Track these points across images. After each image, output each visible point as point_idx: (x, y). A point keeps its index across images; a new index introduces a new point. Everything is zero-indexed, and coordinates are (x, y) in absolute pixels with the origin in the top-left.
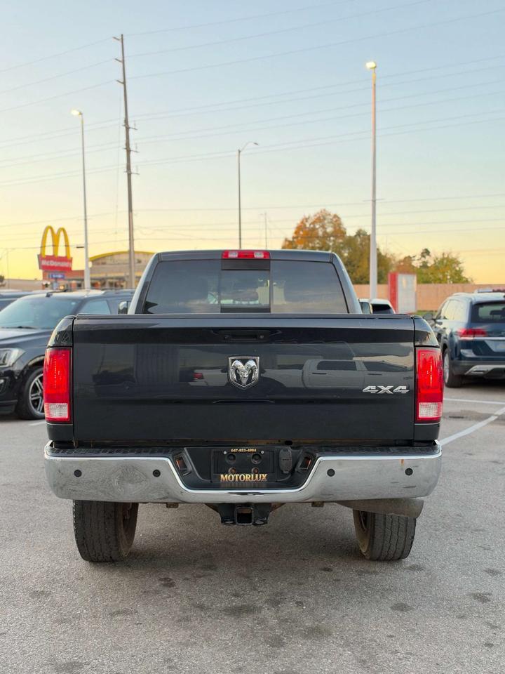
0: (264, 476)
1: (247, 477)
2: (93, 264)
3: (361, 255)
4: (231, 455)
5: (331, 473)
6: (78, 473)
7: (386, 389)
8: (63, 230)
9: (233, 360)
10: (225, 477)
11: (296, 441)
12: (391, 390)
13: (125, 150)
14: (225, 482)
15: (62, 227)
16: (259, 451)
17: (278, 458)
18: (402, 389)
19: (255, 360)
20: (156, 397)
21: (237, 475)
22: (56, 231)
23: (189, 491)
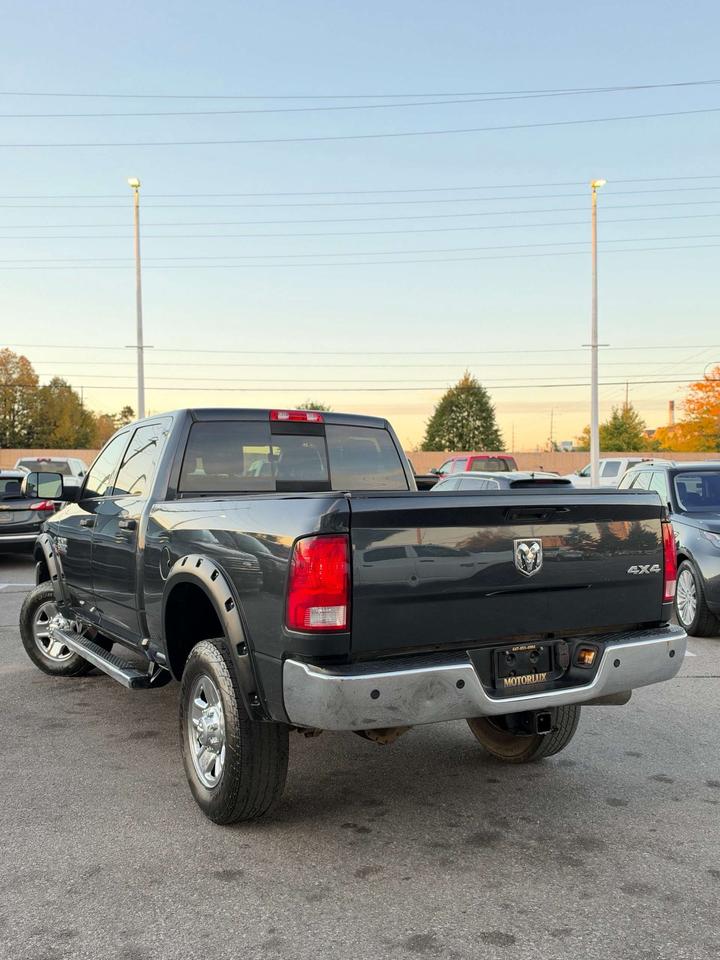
0: (544, 675)
1: (528, 679)
3: (61, 412)
4: (513, 655)
5: (617, 663)
6: (375, 694)
7: (645, 569)
9: (519, 544)
10: (509, 682)
12: (648, 569)
14: (509, 687)
16: (538, 647)
17: (556, 654)
18: (656, 568)
19: (538, 543)
20: (444, 591)
21: (519, 678)
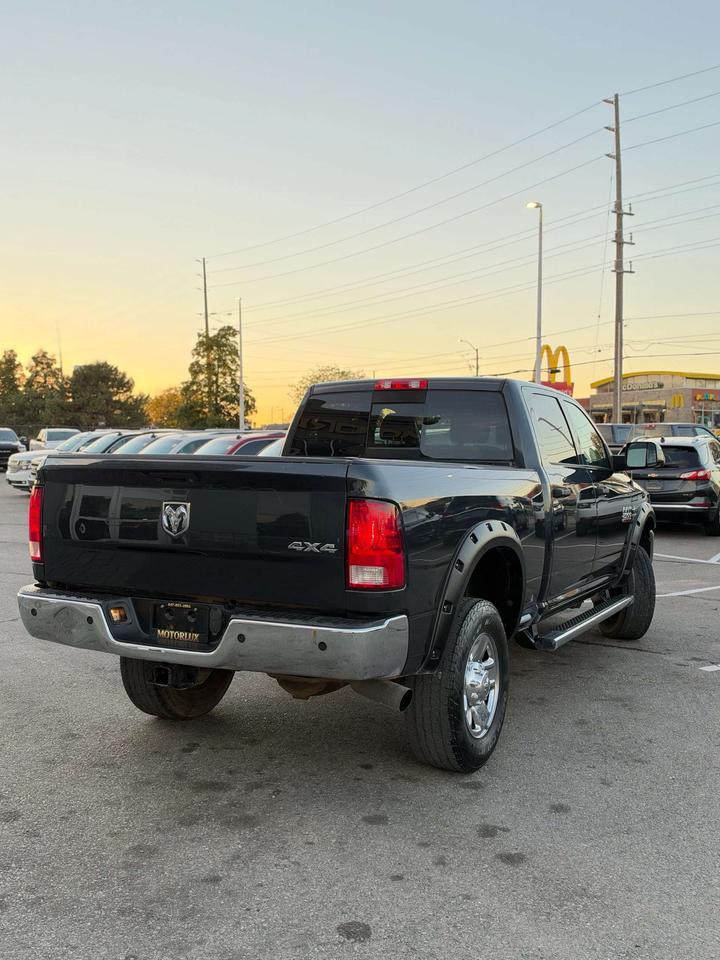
0: (197, 636)
1: (181, 635)
2: (598, 392)
4: (169, 610)
5: (241, 638)
6: (34, 612)
7: (313, 547)
8: (563, 349)
9: (166, 505)
10: (162, 633)
11: (240, 601)
12: (318, 547)
13: (615, 244)
14: (161, 638)
15: (561, 345)
16: (193, 608)
17: (209, 618)
18: (330, 548)
19: (185, 507)
21: (172, 632)
22: (553, 350)
23: (117, 643)
